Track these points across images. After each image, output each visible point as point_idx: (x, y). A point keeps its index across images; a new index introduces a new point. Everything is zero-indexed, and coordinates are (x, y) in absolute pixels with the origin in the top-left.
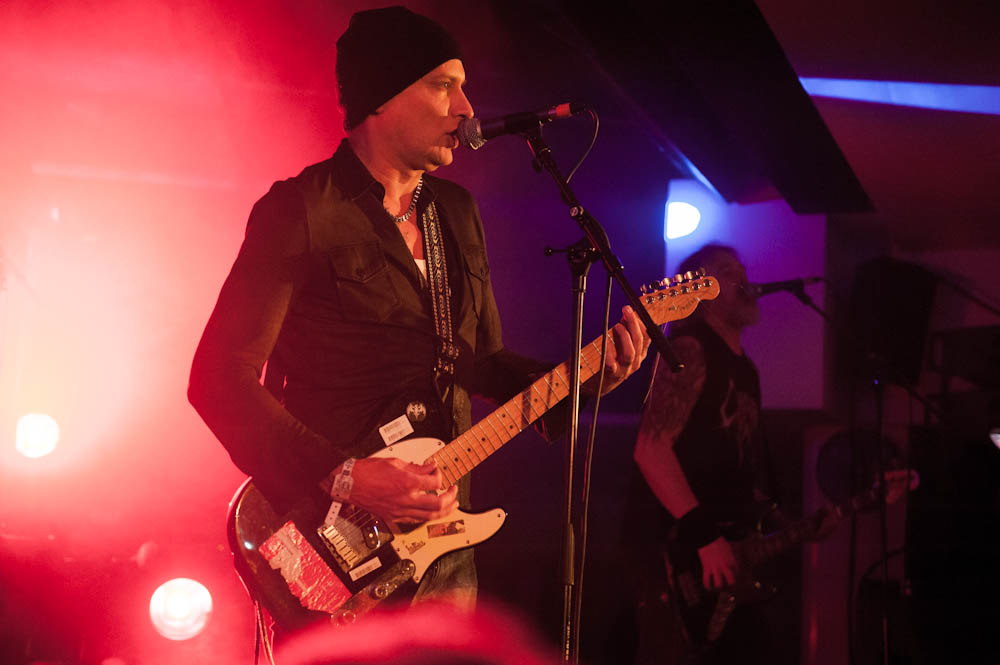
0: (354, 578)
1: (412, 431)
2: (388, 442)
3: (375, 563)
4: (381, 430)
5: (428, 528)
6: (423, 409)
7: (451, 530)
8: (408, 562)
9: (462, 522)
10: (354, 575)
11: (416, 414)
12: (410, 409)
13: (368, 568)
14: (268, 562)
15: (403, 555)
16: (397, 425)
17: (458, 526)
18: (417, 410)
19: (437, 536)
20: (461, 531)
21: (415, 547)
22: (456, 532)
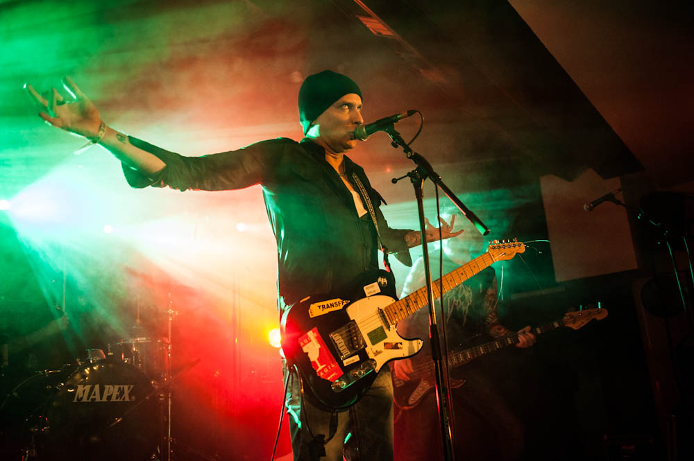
0: (345, 365)
1: (380, 291)
2: (367, 295)
3: (356, 358)
4: (365, 288)
5: (385, 344)
6: (386, 281)
7: (396, 347)
8: (373, 360)
9: (401, 344)
10: (346, 363)
11: (382, 283)
12: (380, 280)
13: (353, 360)
14: (301, 349)
15: (371, 356)
16: (372, 286)
17: (399, 345)
18: (383, 281)
19: (388, 349)
20: (401, 348)
21: (377, 353)
22: (398, 348)
